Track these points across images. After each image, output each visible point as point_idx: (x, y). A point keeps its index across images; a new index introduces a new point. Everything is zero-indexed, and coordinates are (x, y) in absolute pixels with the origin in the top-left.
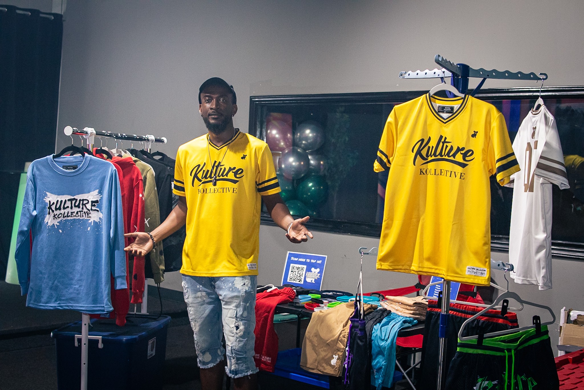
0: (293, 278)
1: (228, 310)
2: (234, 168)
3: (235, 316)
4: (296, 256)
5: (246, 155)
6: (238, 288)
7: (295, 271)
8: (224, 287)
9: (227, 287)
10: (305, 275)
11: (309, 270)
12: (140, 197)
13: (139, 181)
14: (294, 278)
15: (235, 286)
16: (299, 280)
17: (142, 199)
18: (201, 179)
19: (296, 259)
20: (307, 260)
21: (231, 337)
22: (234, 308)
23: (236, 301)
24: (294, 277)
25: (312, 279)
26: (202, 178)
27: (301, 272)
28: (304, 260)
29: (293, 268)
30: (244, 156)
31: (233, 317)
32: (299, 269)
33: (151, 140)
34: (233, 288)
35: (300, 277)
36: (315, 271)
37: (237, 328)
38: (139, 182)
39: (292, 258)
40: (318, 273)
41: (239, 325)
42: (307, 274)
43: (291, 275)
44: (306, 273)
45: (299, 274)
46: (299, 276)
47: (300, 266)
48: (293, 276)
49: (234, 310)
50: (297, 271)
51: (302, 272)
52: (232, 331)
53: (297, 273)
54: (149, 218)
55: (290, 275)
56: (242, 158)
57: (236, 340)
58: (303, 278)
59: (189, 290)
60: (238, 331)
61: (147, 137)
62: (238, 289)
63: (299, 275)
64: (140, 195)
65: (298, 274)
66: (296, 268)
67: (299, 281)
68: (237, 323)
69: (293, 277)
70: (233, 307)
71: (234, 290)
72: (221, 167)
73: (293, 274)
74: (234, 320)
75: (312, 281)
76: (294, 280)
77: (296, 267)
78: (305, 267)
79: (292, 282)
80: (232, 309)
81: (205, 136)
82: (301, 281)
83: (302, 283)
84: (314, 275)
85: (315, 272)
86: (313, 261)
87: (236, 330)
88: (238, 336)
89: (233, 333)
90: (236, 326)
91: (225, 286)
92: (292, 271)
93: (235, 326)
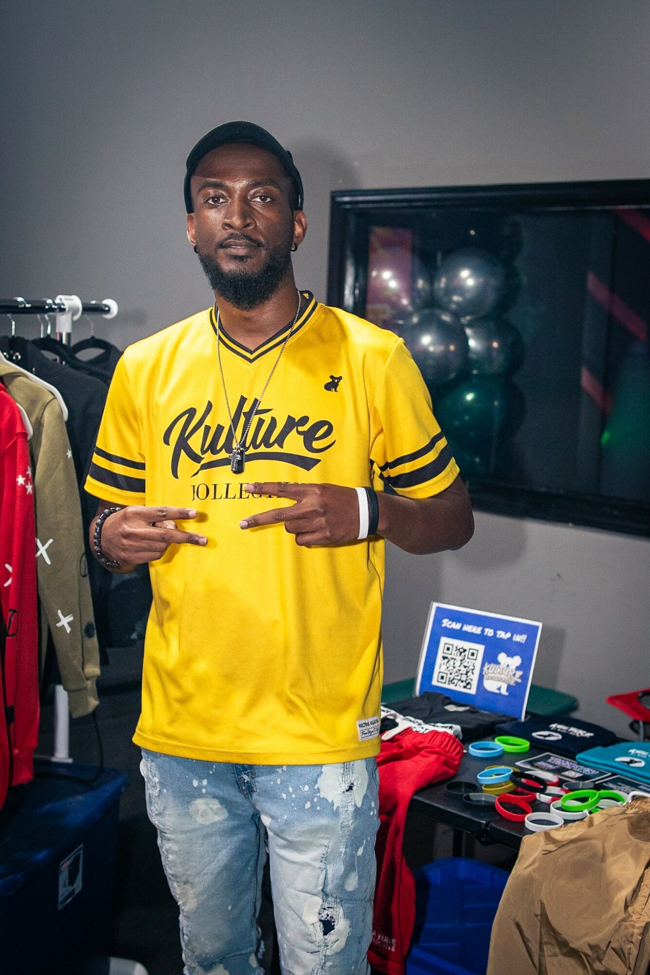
0: (449, 676)
1: (298, 867)
2: (304, 420)
3: (321, 888)
4: (455, 617)
5: (340, 378)
6: (330, 801)
7: (455, 657)
8: (284, 796)
9: (294, 796)
10: (481, 670)
11: (490, 658)
12: (19, 484)
13: (15, 438)
14: (452, 677)
15: (322, 795)
16: (464, 684)
17: (26, 490)
18: (199, 453)
19: (457, 626)
20: (487, 630)
21: (305, 953)
22: (318, 864)
23: (325, 842)
24: (451, 674)
25: (499, 684)
26: (204, 452)
27: (470, 661)
28: (477, 630)
29: (448, 649)
30: (333, 381)
31: (315, 891)
32: (463, 654)
33: (69, 310)
34: (315, 800)
35: (469, 674)
36: (509, 663)
37: (328, 926)
38: (16, 441)
39: (446, 623)
40: (518, 669)
41: (332, 917)
42: (485, 669)
43: (443, 668)
44: (483, 665)
45: (465, 667)
46: (465, 672)
47: (467, 645)
48: (446, 672)
49: (318, 871)
50: (459, 658)
51: (473, 661)
52: (310, 935)
53: (458, 663)
54: (51, 541)
55: (440, 666)
56: (328, 387)
57: (324, 963)
58: (475, 678)
59: (165, 791)
60: (331, 937)
61: (57, 301)
62: (332, 804)
63: (465, 670)
64: (18, 480)
65: (462, 668)
66: (455, 649)
67: (465, 687)
68: (326, 912)
69: (449, 673)
70: (315, 860)
71: (318, 808)
72: (262, 416)
73: (448, 665)
74: (318, 900)
75: (499, 689)
76: (451, 681)
77: (455, 646)
78: (481, 648)
79: (446, 686)
80: (308, 865)
81: (205, 315)
82: (469, 687)
83: (473, 691)
84: (506, 673)
85: (508, 666)
86: (502, 635)
87: (322, 934)
88: (328, 953)
89: (312, 942)
90: (323, 919)
91: (288, 793)
92: (444, 658)
93: (321, 920)
